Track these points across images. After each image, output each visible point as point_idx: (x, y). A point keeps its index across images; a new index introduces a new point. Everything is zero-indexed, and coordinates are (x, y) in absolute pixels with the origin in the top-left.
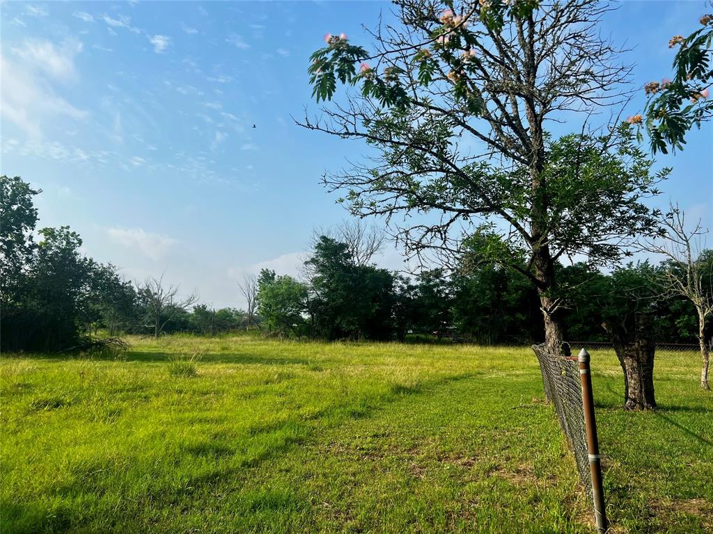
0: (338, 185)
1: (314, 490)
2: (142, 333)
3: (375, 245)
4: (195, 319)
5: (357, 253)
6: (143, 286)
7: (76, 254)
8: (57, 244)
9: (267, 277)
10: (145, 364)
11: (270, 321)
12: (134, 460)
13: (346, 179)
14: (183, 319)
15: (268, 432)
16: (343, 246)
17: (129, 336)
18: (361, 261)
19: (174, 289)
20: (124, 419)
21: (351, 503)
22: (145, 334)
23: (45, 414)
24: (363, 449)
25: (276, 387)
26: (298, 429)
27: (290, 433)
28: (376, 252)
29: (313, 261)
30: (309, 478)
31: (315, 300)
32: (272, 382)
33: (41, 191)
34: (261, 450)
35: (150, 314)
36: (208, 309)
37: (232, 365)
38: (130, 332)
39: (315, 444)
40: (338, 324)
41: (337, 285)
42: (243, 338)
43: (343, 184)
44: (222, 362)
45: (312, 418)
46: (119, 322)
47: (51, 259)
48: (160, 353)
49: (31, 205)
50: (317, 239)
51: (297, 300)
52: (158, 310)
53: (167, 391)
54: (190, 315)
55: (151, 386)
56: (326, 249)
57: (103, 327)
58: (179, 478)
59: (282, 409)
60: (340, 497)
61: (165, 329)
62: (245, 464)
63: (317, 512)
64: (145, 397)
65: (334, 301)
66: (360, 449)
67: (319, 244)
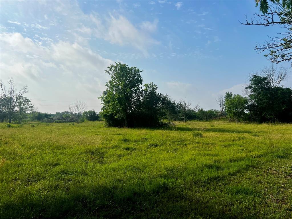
0: (264, 49)
1: (264, 189)
2: (179, 120)
3: (282, 76)
4: (199, 114)
5: (272, 81)
6: (179, 102)
7: (156, 92)
8: (149, 89)
9: (229, 95)
10: (183, 132)
11: (230, 115)
12: (186, 168)
13: (268, 46)
14: (194, 114)
15: (238, 161)
16: (265, 79)
17: (175, 121)
18: (275, 85)
19: (190, 103)
20: (179, 152)
21: (284, 197)
22: (181, 120)
23: (153, 148)
24: (286, 173)
25: (238, 143)
26: (251, 161)
27: (248, 163)
28: (283, 80)
29: (250, 87)
30: (260, 183)
31: (251, 105)
32: (236, 140)
33: (143, 71)
34: (236, 169)
35: (182, 113)
36: (204, 110)
37: (217, 133)
38: (175, 120)
39: (261, 168)
40: (264, 115)
41: (262, 97)
42: (219, 122)
43: (266, 48)
44: (212, 132)
45: (257, 157)
46: (171, 116)
47: (148, 95)
48: (187, 128)
49: (140, 76)
50: (251, 77)
51: (243, 105)
52: (185, 111)
53: (193, 142)
54: (197, 113)
55: (186, 140)
56: (256, 81)
57: (166, 118)
58: (204, 176)
59: (242, 152)
60: (278, 194)
61: (188, 118)
62: (229, 174)
63: (267, 199)
64: (185, 144)
65: (261, 104)
66: (285, 173)
67: (252, 79)
